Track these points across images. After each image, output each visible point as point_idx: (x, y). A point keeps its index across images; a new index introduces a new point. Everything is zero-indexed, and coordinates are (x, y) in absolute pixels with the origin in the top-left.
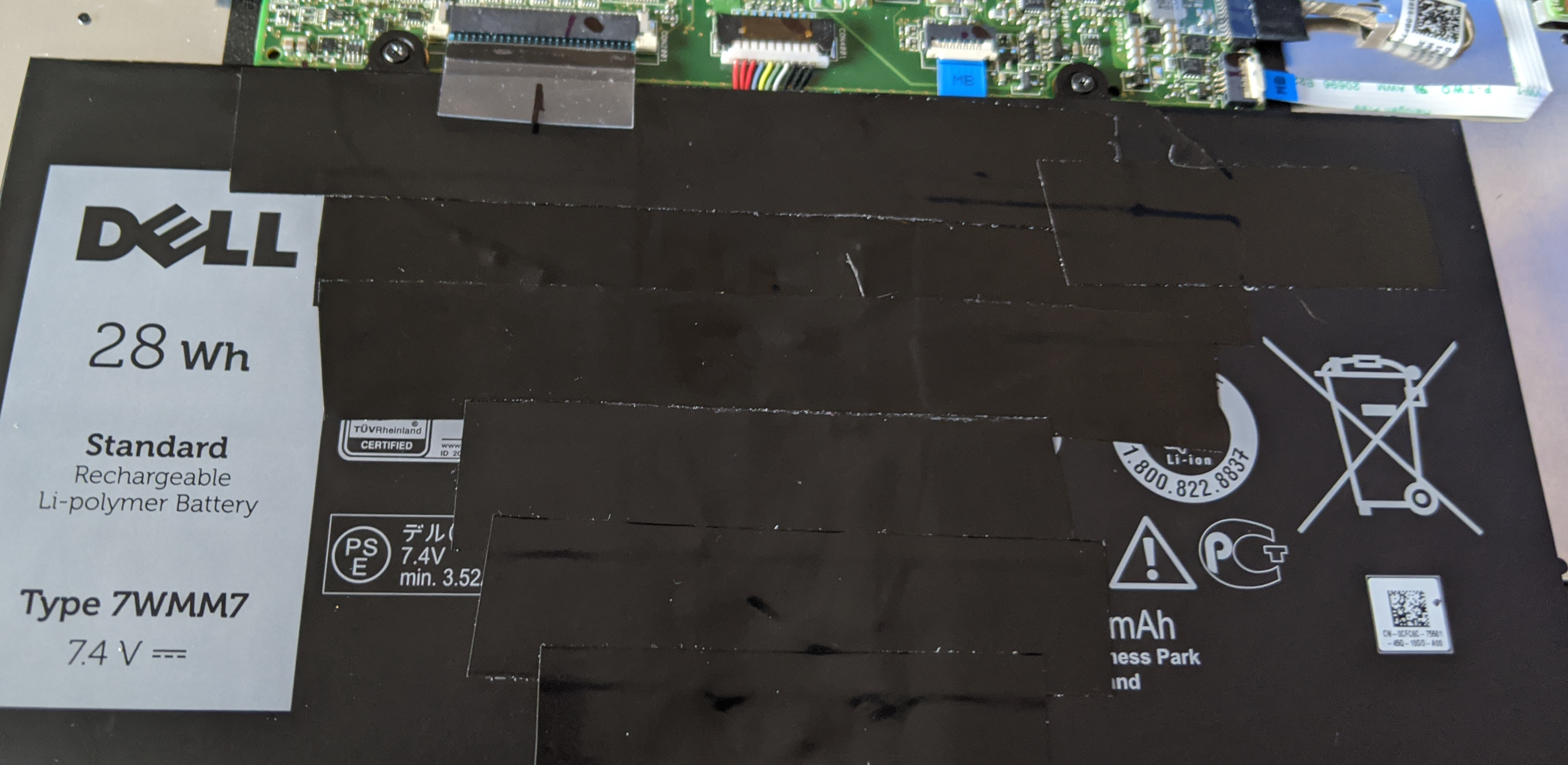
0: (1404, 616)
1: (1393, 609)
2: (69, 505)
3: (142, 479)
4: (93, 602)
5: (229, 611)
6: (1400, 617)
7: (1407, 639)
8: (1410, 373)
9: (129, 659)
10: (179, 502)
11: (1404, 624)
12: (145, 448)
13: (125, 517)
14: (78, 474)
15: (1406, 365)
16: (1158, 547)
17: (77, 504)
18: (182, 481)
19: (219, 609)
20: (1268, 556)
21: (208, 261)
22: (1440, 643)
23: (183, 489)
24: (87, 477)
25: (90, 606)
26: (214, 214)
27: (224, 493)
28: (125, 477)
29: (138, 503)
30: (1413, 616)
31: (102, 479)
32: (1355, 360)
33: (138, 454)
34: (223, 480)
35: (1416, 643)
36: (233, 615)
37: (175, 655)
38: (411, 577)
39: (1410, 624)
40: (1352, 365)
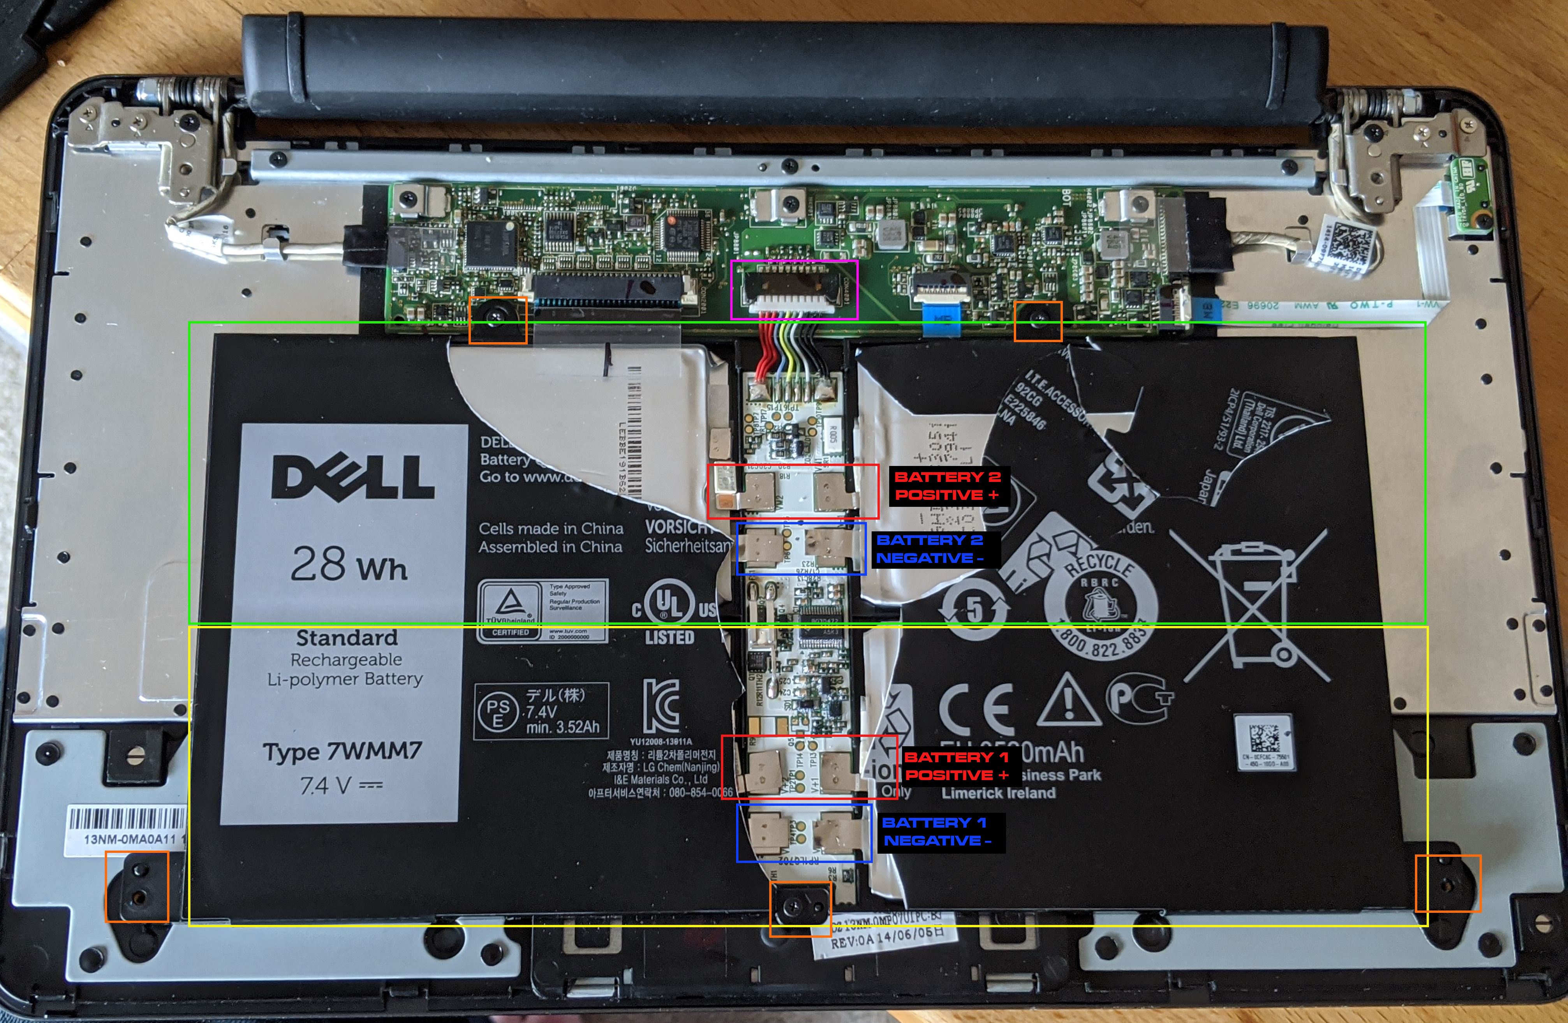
0: (1261, 743)
1: (1252, 739)
2: (289, 682)
3: (338, 662)
4: (314, 751)
5: (409, 754)
6: (1257, 744)
7: (1261, 761)
8: (1287, 555)
9: (343, 788)
10: (367, 678)
11: (1261, 750)
12: (339, 639)
13: (331, 690)
14: (293, 660)
15: (1284, 550)
16: (1075, 695)
17: (295, 681)
18: (367, 662)
19: (402, 752)
20: (1159, 700)
21: (370, 495)
22: (1287, 764)
23: (369, 669)
24: (300, 661)
25: (312, 753)
26: (370, 458)
27: (398, 671)
28: (326, 660)
29: (337, 680)
30: (1268, 744)
31: (310, 663)
32: (1243, 546)
33: (334, 644)
34: (396, 660)
35: (1267, 764)
36: (413, 757)
37: (375, 785)
38: (534, 728)
39: (1264, 749)
40: (1240, 550)
